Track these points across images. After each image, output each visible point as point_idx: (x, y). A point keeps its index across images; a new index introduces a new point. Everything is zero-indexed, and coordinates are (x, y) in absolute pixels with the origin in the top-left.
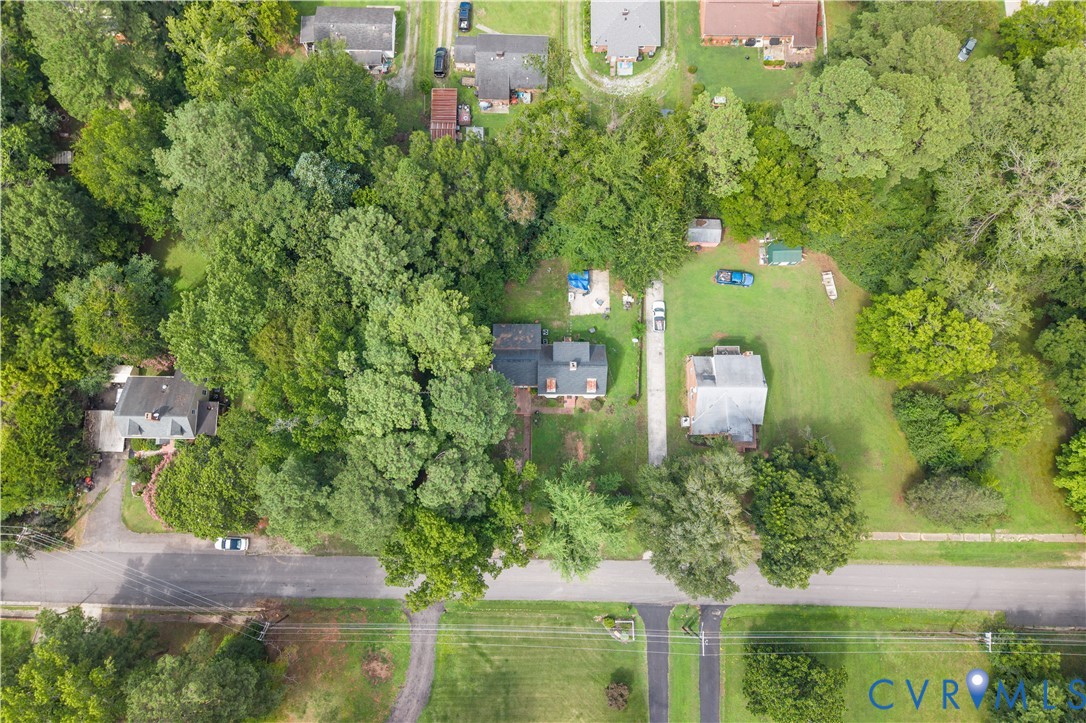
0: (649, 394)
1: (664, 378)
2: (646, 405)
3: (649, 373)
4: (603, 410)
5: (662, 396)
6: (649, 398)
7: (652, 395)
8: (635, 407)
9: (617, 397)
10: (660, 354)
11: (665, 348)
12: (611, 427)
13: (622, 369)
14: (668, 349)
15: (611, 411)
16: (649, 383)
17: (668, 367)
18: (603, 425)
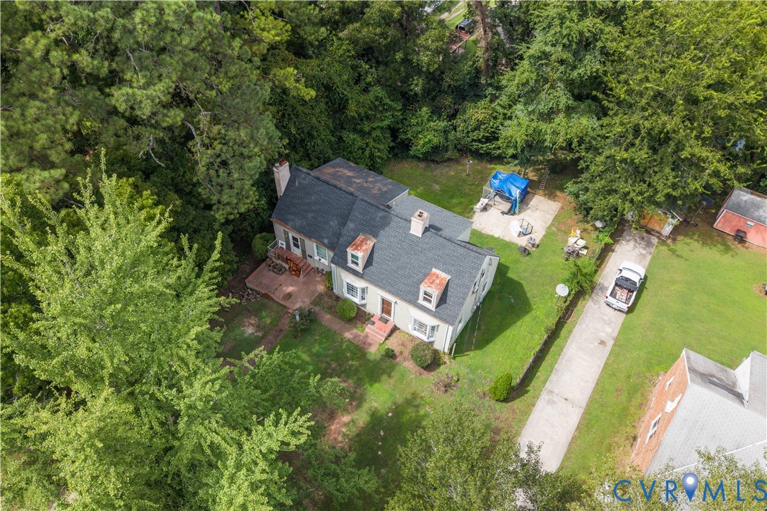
0: (544, 397)
1: (591, 385)
2: (526, 413)
3: (561, 364)
4: (432, 377)
5: (574, 418)
6: (540, 404)
7: (551, 402)
8: (503, 410)
9: (473, 371)
10: (602, 343)
11: (616, 340)
12: (426, 415)
13: (509, 333)
14: (621, 344)
15: (447, 387)
16: (553, 377)
17: (608, 371)
18: (413, 401)
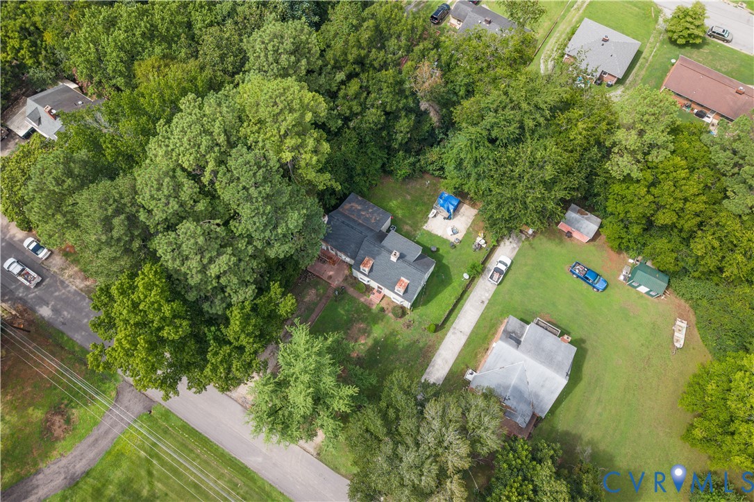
0: (451, 330)
1: (473, 325)
2: (443, 339)
3: (462, 312)
4: (402, 321)
5: (463, 340)
6: (449, 334)
7: (454, 333)
8: (433, 336)
9: (420, 317)
10: (483, 302)
11: (490, 300)
12: (399, 340)
13: (439, 296)
14: (492, 302)
15: (408, 326)
16: (457, 321)
17: (483, 317)
18: (393, 333)
